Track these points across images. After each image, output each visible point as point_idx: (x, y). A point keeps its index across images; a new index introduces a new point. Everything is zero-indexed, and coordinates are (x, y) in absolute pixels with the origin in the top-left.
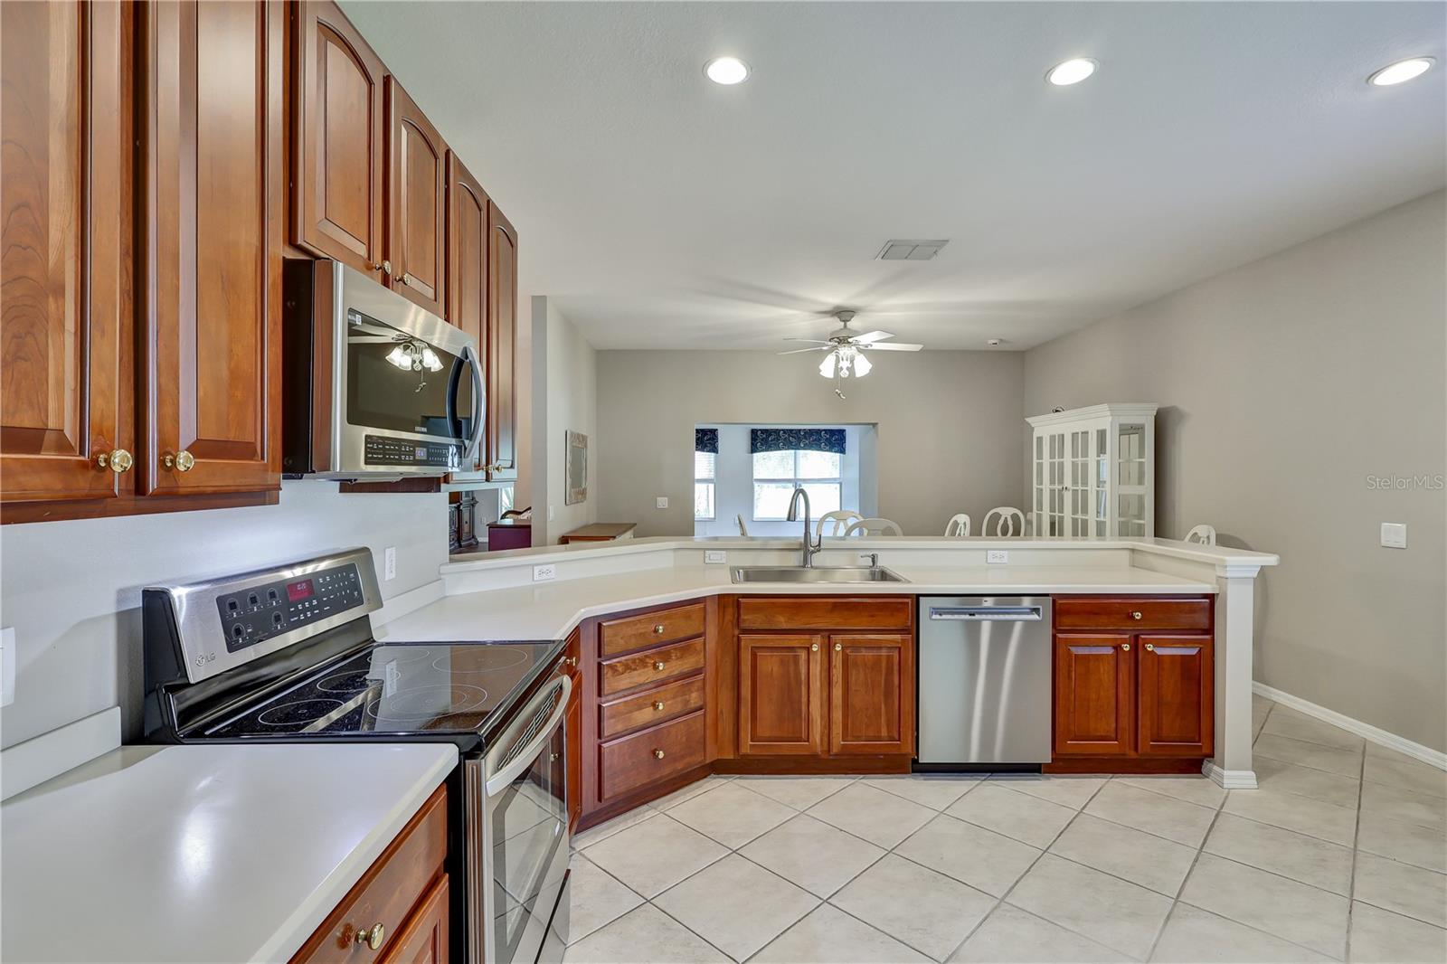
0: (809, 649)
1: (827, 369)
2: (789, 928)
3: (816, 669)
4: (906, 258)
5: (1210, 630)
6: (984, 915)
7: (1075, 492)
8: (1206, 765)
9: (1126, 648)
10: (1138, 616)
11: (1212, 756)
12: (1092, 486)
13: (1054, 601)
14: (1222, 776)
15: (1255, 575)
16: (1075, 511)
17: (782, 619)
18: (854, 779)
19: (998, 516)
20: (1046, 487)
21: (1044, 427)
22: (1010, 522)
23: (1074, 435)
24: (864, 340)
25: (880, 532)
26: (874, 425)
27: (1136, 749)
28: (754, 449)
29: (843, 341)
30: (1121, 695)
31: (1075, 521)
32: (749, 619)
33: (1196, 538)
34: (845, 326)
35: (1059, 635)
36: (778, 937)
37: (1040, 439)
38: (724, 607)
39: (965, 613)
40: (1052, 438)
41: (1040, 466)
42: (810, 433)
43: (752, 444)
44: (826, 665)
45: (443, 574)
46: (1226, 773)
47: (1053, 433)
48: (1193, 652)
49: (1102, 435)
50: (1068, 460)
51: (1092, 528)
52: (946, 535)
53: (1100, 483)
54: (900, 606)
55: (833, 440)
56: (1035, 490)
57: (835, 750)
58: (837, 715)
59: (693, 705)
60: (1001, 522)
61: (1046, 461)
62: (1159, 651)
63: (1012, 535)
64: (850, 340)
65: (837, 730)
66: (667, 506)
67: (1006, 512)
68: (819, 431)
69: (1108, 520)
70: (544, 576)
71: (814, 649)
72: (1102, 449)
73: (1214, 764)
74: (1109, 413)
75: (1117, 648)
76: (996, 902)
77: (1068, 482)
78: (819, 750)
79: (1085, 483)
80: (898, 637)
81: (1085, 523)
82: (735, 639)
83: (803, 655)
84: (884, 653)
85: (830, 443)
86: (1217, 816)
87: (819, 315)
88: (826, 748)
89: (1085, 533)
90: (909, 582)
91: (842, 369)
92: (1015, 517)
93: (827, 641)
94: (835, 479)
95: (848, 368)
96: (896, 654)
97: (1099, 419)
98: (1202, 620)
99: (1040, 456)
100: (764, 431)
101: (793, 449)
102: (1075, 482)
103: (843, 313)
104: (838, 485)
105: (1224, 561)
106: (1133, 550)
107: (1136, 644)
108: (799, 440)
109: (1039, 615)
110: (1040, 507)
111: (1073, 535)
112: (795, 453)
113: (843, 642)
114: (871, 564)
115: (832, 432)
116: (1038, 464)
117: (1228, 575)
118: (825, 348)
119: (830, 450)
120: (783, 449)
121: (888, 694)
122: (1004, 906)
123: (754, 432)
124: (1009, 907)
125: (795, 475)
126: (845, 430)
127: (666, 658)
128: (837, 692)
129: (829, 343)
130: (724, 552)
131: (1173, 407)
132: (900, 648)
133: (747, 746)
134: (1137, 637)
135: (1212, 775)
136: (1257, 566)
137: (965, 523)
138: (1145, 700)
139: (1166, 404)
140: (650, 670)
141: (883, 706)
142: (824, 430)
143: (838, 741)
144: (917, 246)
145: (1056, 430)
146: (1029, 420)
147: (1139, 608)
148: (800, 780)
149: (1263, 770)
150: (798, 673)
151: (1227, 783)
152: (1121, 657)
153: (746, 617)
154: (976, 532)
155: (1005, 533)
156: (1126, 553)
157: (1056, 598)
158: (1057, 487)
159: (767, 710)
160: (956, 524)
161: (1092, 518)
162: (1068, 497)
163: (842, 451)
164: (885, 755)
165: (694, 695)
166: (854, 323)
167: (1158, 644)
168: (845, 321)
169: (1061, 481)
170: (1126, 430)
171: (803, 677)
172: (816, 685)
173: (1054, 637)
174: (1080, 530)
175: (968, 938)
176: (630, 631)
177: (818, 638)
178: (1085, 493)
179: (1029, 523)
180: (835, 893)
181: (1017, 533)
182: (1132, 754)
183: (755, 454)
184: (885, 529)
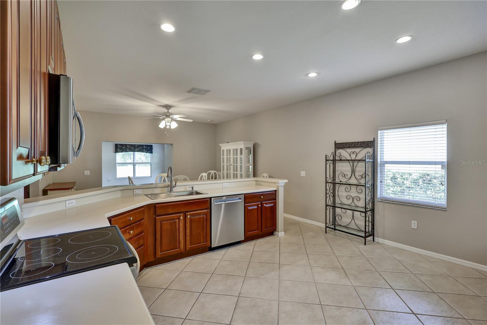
0: (179, 219)
1: (162, 125)
2: (194, 303)
3: (182, 225)
4: (196, 93)
5: (275, 199)
6: (243, 281)
7: (234, 166)
8: (275, 233)
9: (260, 206)
10: (262, 197)
11: (276, 230)
12: (239, 164)
13: (244, 195)
14: (278, 234)
15: (284, 185)
16: (234, 171)
17: (171, 210)
18: (193, 257)
19: (210, 173)
20: (225, 164)
21: (225, 147)
22: (213, 174)
23: (234, 150)
24: (176, 117)
25: (182, 180)
26: (172, 144)
27: (262, 232)
28: (116, 151)
29: (168, 116)
30: (259, 219)
31: (234, 174)
32: (159, 211)
33: (263, 177)
34: (168, 111)
35: (246, 205)
36: (192, 307)
37: (223, 151)
38: (150, 209)
39: (223, 201)
40: (227, 150)
41: (223, 158)
42: (140, 146)
43: (116, 149)
44: (184, 223)
45: (22, 208)
46: (279, 233)
47: (227, 149)
48: (272, 205)
49: (241, 150)
50: (232, 156)
51: (239, 176)
52: (199, 180)
53: (241, 163)
54: (206, 201)
55: (148, 149)
56: (222, 165)
57: (187, 249)
58: (188, 238)
59: (141, 244)
60: (211, 175)
61: (225, 157)
62: (266, 206)
63: (214, 179)
64: (170, 116)
65: (188, 243)
66: (89, 174)
67: (212, 172)
68: (143, 145)
69: (243, 173)
70: (71, 205)
71: (181, 218)
72: (241, 153)
73: (276, 232)
74: (243, 144)
75: (258, 206)
76: (244, 278)
77: (232, 163)
78: (183, 251)
79: (237, 163)
80: (206, 211)
81: (237, 174)
82: (154, 219)
83: (177, 221)
84: (202, 216)
85: (147, 150)
86: (280, 244)
87: (158, 106)
88: (184, 249)
89: (237, 177)
90: (208, 194)
91: (167, 125)
92: (215, 173)
93: (184, 215)
94: (149, 163)
95: (169, 126)
96: (205, 216)
97: (241, 145)
98: (274, 197)
99: (223, 155)
100: (120, 145)
101: (132, 152)
102: (234, 163)
103: (168, 107)
104: (150, 164)
105: (279, 182)
106: (256, 181)
107: (262, 204)
108: (135, 148)
109: (241, 200)
110: (223, 170)
111: (233, 178)
112: (133, 153)
113: (190, 215)
114: (192, 190)
115: (148, 146)
116: (223, 157)
117: (279, 185)
118: (161, 118)
119: (147, 152)
120: (129, 151)
121: (203, 228)
122: (246, 278)
123: (116, 145)
124: (247, 278)
125: (133, 161)
126: (152, 145)
127: (132, 229)
128: (188, 231)
129: (163, 116)
130: (141, 189)
131: (257, 143)
132: (206, 214)
133: (159, 254)
134: (262, 203)
135: (276, 234)
136: (284, 183)
137: (205, 176)
138: (263, 218)
139: (256, 142)
140: (127, 234)
141: (202, 233)
142: (145, 145)
143: (189, 246)
144: (201, 91)
145: (228, 148)
146: (220, 145)
147: (262, 195)
148: (176, 262)
149: (285, 231)
150: (176, 227)
151: (280, 236)
152: (259, 208)
153: (158, 211)
154: (208, 179)
155: (212, 178)
156: (255, 181)
157: (245, 194)
158: (228, 164)
159: (165, 241)
160: (202, 176)
161: (239, 173)
162: (232, 167)
163: (151, 152)
164: (202, 248)
165: (141, 241)
166: (171, 111)
167: (266, 204)
168: (168, 110)
169: (230, 163)
170: (247, 148)
171: (177, 228)
172: (182, 230)
173: (244, 205)
174: (235, 176)
175: (241, 288)
176: (121, 221)
177: (182, 214)
178: (237, 166)
179: (219, 175)
180: (203, 289)
181: (216, 178)
182: (261, 233)
183: (117, 153)
184: (184, 179)
